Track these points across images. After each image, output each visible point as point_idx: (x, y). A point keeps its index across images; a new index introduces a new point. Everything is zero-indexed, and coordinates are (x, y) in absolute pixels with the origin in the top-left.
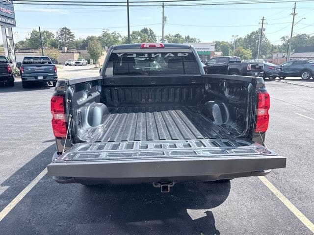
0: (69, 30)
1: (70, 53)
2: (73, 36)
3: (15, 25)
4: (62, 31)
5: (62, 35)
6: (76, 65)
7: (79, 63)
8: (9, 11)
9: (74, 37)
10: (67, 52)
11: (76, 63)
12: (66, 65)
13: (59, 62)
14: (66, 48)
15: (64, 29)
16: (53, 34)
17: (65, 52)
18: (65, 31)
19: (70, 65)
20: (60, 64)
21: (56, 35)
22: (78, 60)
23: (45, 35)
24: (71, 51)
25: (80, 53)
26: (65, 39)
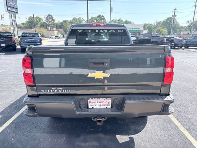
0: (52, 16)
1: (52, 30)
2: (54, 20)
3: (17, 13)
4: (47, 17)
5: (47, 19)
6: (55, 38)
7: (58, 37)
8: (14, 4)
10: (50, 30)
12: (49, 38)
14: (50, 27)
15: (48, 15)
16: (42, 19)
18: (49, 17)
19: (52, 38)
20: (46, 37)
21: (44, 19)
22: (57, 35)
23: (37, 19)
24: (53, 29)
25: (58, 30)
26: (50, 22)
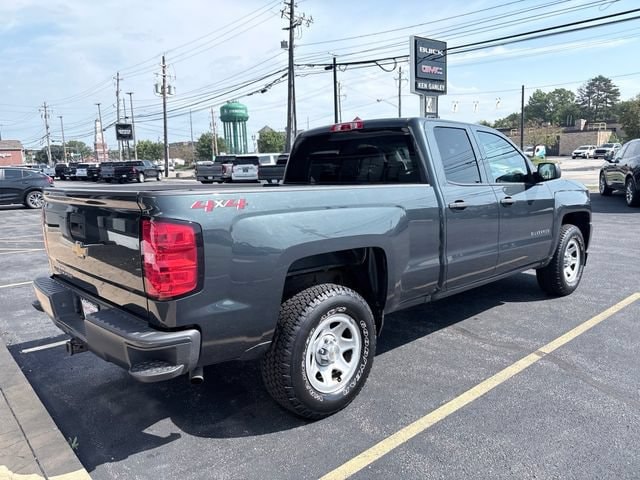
0: (607, 82)
1: (591, 130)
2: (616, 93)
3: (444, 92)
4: (592, 85)
5: (590, 94)
6: (596, 158)
7: (604, 152)
9: (618, 94)
10: (585, 130)
11: (597, 152)
12: (574, 158)
13: (561, 152)
14: (583, 122)
15: (596, 80)
16: (572, 94)
17: (579, 131)
18: (601, 85)
19: (584, 157)
20: (563, 155)
21: (577, 94)
22: (605, 146)
23: (557, 99)
24: (594, 127)
25: (614, 130)
26: (597, 102)
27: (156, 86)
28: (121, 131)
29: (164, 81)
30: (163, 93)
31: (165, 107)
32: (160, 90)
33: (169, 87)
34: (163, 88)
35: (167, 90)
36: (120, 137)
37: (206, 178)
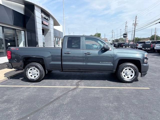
27: (133, 24)
28: (124, 36)
29: (136, 22)
30: (135, 25)
31: (135, 29)
32: (134, 25)
33: (137, 24)
34: (135, 24)
35: (136, 24)
36: (124, 37)
37: (132, 47)
